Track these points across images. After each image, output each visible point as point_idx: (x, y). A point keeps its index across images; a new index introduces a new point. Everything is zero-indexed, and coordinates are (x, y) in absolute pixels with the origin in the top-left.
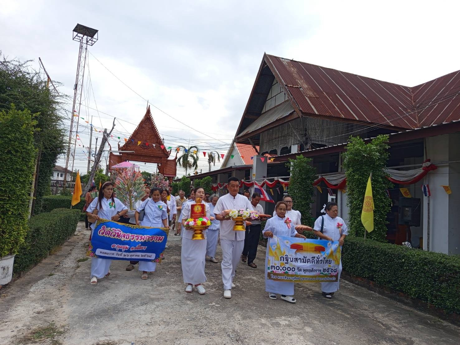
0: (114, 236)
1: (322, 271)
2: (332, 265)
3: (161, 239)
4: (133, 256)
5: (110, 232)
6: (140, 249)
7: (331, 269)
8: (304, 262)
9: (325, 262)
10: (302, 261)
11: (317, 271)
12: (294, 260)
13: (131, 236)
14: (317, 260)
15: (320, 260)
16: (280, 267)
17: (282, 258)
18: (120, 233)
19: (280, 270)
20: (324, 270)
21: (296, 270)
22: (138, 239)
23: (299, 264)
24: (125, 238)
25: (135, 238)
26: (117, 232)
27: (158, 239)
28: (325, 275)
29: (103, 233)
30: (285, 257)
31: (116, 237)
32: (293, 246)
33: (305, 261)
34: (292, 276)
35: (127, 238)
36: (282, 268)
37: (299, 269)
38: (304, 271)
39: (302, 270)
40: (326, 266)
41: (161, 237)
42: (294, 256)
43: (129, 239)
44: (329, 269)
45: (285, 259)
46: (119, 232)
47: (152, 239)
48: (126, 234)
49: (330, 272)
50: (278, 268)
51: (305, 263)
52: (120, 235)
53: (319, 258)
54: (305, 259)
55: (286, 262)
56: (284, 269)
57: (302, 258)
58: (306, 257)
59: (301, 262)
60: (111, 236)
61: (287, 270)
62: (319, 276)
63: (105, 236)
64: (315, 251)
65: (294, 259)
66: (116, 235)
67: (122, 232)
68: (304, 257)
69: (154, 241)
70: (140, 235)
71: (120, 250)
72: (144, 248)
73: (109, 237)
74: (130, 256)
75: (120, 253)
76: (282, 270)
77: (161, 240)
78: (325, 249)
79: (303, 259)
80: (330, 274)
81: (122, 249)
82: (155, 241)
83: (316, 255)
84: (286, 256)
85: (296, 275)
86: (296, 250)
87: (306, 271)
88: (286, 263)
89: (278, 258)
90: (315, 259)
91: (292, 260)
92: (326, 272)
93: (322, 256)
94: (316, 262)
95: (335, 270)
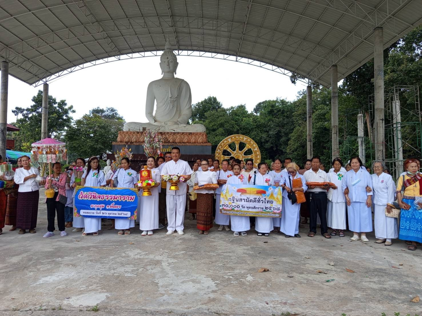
0: (91, 198)
1: (264, 209)
2: (274, 204)
3: (132, 198)
4: (111, 214)
5: (87, 195)
6: (116, 208)
9: (266, 202)
10: (246, 201)
11: (260, 209)
12: (239, 200)
13: (106, 196)
14: (259, 200)
17: (230, 199)
18: (95, 195)
20: (266, 208)
21: (241, 207)
22: (112, 199)
23: (243, 203)
24: (101, 198)
25: (109, 198)
26: (92, 195)
27: (130, 198)
28: (268, 212)
29: (82, 197)
30: (232, 198)
31: (92, 199)
32: (239, 191)
33: (248, 201)
34: (237, 211)
35: (103, 198)
36: (230, 206)
39: (246, 208)
40: (268, 205)
41: (133, 197)
42: (239, 197)
43: (104, 199)
44: (271, 207)
45: (232, 200)
47: (124, 199)
48: (101, 195)
50: (227, 206)
51: (248, 202)
52: (95, 197)
54: (248, 199)
56: (232, 206)
57: (246, 198)
60: (88, 198)
62: (262, 212)
63: (84, 199)
64: (257, 193)
66: (92, 197)
67: (97, 194)
68: (247, 198)
69: (126, 200)
70: (113, 195)
71: (98, 209)
72: (119, 207)
73: (87, 200)
74: (108, 213)
75: (99, 211)
77: (133, 200)
78: (266, 192)
79: (247, 200)
80: (273, 211)
81: (99, 207)
82: (128, 201)
83: (258, 197)
85: (240, 211)
86: (241, 193)
87: (249, 208)
88: (233, 202)
89: (227, 199)
90: (257, 200)
91: (237, 200)
92: (268, 210)
93: (262, 197)
94: (257, 201)
95: (278, 209)
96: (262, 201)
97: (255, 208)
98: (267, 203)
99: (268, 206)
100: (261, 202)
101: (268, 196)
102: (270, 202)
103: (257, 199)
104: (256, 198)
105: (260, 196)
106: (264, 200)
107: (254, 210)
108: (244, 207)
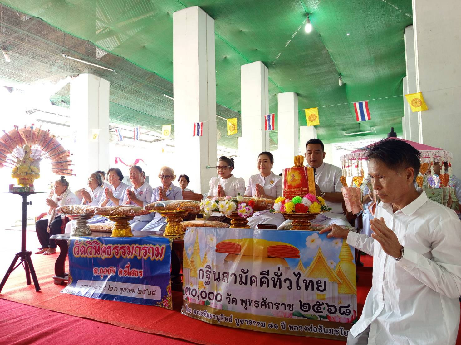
1: (297, 308)
2: (328, 294)
3: (160, 251)
5: (85, 248)
6: (134, 276)
7: (328, 306)
8: (243, 283)
9: (302, 285)
10: (239, 279)
11: (282, 308)
12: (221, 276)
13: (114, 249)
14: (276, 278)
15: (283, 278)
16: (197, 291)
17: (201, 272)
19: (197, 296)
20: (302, 306)
21: (225, 301)
22: (125, 253)
23: (231, 286)
25: (121, 252)
26: (93, 246)
27: (155, 252)
28: (308, 319)
30: (205, 270)
31: (93, 255)
33: (244, 280)
34: (216, 311)
36: (200, 294)
37: (231, 297)
38: (242, 304)
39: (239, 302)
40: (311, 296)
41: (160, 248)
42: (223, 266)
43: (112, 255)
44: (319, 304)
45: (205, 275)
46: (96, 245)
47: (146, 254)
48: (106, 247)
49: (325, 313)
50: (194, 293)
51: (246, 284)
52: (99, 250)
53: (281, 274)
54: (244, 275)
55: (207, 280)
56: (204, 294)
57: (238, 272)
58: (248, 271)
59: (235, 283)
60: (87, 253)
61: (207, 299)
62: (290, 320)
63: (82, 256)
64: (268, 257)
65: (221, 274)
66: (94, 251)
67: (100, 244)
68: (243, 271)
69: (149, 257)
70: (127, 245)
72: (139, 275)
76: (200, 297)
77: (161, 255)
78: (298, 252)
79: (241, 277)
80: (327, 317)
81: (107, 274)
82: (152, 258)
83: (273, 267)
84: (206, 268)
85: (224, 312)
86: (226, 255)
87: (248, 303)
88: (207, 283)
89: (195, 271)
90: (269, 277)
91: (217, 277)
92: (311, 312)
93: (287, 268)
94: (271, 283)
95: (343, 310)
96: (288, 282)
97: (264, 303)
98: (307, 289)
99: (311, 298)
100: (285, 285)
101: (306, 265)
102: (315, 286)
103: (271, 275)
104: (268, 273)
105: (280, 266)
106: (294, 279)
107: (264, 312)
108: (234, 301)
